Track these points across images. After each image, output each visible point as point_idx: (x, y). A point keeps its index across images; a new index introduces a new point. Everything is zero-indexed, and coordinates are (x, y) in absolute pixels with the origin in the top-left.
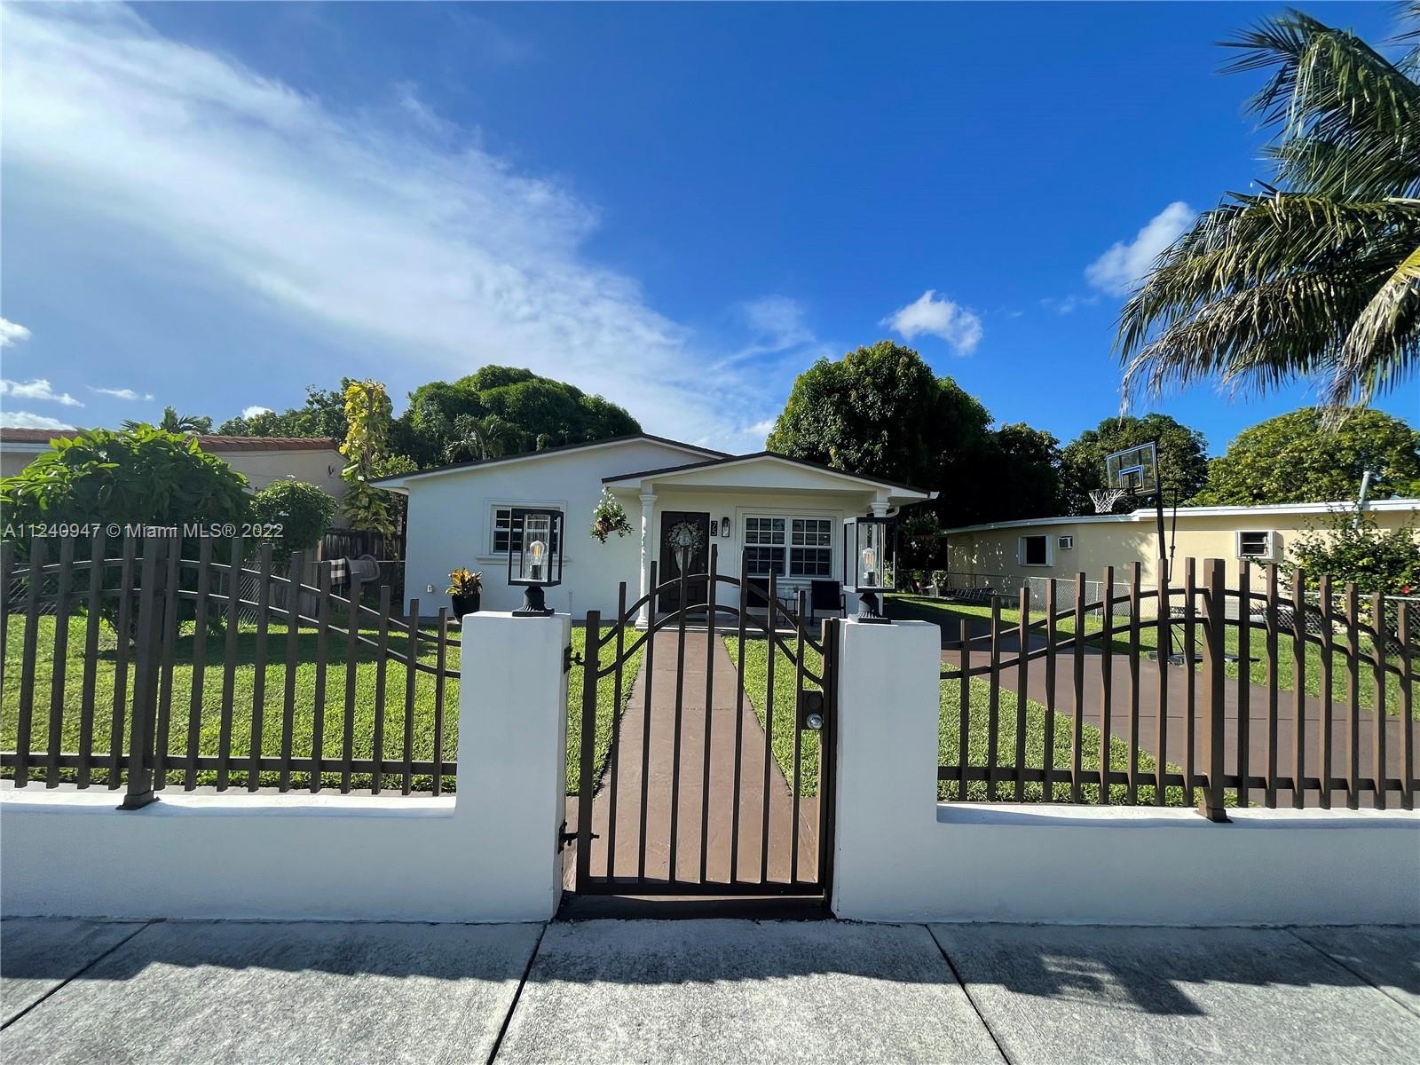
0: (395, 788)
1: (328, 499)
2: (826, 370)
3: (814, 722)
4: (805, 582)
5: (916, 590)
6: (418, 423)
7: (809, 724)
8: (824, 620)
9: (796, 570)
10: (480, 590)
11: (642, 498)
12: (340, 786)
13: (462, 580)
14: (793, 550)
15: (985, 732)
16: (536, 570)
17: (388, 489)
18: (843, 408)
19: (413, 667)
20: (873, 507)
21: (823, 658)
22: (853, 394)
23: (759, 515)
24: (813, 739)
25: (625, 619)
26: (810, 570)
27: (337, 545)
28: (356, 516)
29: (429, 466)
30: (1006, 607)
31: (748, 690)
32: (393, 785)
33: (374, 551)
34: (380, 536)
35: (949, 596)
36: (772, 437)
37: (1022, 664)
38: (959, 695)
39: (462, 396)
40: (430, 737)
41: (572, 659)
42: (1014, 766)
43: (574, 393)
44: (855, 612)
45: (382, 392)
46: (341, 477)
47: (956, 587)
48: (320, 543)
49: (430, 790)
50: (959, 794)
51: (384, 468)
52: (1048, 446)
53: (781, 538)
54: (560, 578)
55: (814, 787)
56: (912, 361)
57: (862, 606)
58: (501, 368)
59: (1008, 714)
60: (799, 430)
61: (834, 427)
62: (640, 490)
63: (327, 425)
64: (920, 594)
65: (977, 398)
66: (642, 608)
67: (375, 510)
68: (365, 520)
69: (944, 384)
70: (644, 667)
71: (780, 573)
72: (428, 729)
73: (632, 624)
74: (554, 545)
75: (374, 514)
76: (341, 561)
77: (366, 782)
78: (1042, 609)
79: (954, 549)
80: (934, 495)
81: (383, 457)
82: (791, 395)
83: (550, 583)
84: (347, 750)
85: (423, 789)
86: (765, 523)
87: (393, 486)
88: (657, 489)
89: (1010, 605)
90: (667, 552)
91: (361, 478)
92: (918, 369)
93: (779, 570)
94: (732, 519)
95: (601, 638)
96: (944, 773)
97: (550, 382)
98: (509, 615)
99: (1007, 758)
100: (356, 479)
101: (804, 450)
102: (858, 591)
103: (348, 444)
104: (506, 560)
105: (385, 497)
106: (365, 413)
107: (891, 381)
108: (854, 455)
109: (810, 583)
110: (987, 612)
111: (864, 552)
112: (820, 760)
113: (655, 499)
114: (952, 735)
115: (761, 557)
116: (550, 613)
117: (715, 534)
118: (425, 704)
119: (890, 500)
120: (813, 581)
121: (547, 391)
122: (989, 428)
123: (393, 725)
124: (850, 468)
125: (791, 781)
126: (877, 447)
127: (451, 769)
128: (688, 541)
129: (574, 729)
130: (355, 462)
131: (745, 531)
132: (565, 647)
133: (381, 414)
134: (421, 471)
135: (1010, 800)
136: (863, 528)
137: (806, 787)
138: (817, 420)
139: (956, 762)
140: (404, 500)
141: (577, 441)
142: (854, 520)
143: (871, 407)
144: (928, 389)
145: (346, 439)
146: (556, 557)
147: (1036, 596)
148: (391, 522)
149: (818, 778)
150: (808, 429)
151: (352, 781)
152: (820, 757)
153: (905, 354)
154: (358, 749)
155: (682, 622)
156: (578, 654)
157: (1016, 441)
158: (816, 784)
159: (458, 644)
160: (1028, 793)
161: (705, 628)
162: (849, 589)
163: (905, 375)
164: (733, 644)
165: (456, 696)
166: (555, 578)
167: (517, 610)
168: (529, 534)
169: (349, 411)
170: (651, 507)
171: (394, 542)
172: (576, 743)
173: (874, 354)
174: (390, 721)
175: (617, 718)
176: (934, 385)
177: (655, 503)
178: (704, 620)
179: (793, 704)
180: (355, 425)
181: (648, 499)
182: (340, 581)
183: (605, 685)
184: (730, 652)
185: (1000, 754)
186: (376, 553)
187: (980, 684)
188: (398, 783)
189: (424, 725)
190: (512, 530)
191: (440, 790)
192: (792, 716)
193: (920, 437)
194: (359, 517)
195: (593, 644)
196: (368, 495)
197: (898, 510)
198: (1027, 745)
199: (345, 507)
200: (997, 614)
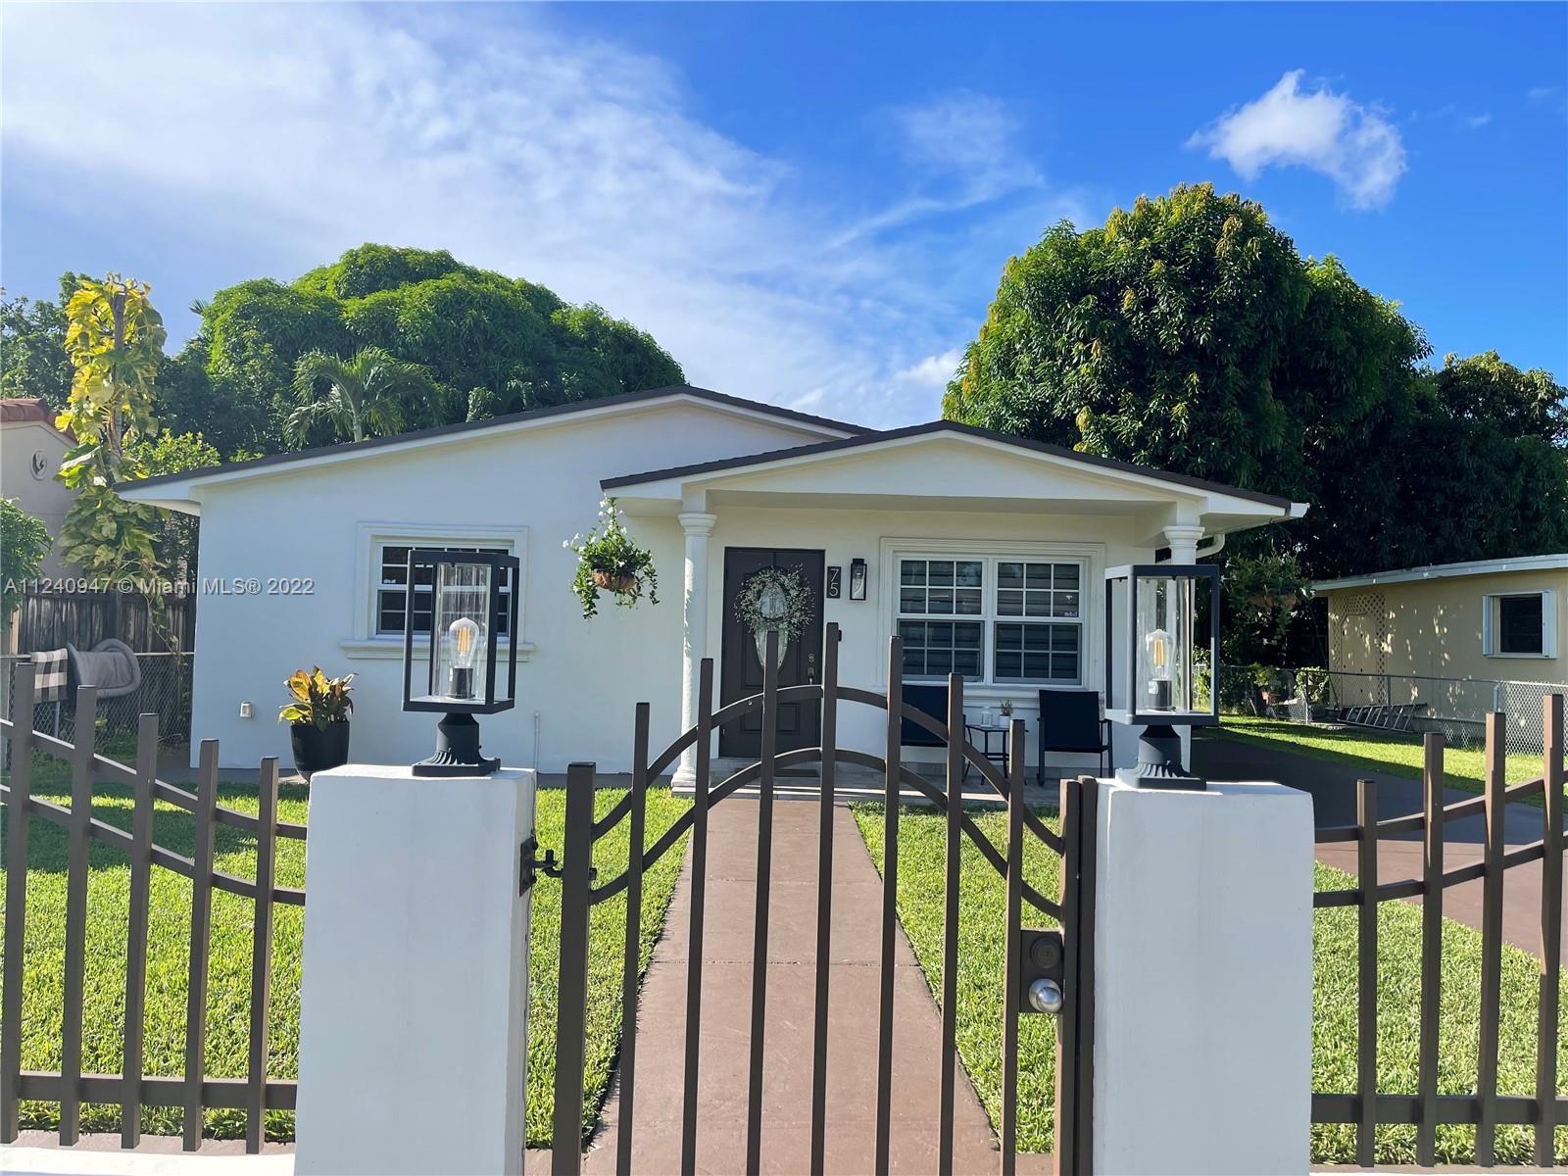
0: (169, 1131)
1: (30, 526)
2: (1067, 247)
3: (1045, 997)
4: (1024, 694)
5: (1262, 709)
6: (219, 365)
7: (1033, 1001)
8: (1064, 783)
9: (1005, 668)
10: (348, 713)
11: (685, 519)
12: (57, 1126)
13: (313, 691)
14: (1000, 627)
15: (1414, 1016)
16: (462, 678)
17: (158, 505)
18: (1105, 322)
19: (206, 883)
20: (1168, 535)
21: (1063, 862)
22: (1128, 298)
23: (928, 553)
24: (1043, 1029)
25: (650, 774)
26: (1036, 670)
27: (51, 621)
28: (91, 558)
29: (240, 457)
30: (1456, 744)
31: (907, 921)
32: (167, 1127)
33: (127, 631)
34: (140, 601)
35: (1333, 721)
36: (957, 389)
37: (1491, 872)
38: (1356, 936)
39: (309, 309)
40: (241, 1025)
41: (537, 865)
42: (1474, 1091)
43: (544, 301)
44: (1131, 764)
45: (144, 301)
46: (59, 478)
47: (1346, 703)
48: (16, 617)
49: (242, 1136)
50: (1359, 1148)
51: (148, 460)
52: (1545, 404)
53: (975, 604)
54: (511, 692)
55: (1047, 1131)
56: (1251, 227)
57: (1145, 752)
58: (388, 249)
59: (1462, 977)
60: (1012, 375)
61: (1086, 367)
62: (681, 503)
63: (31, 370)
64: (1270, 717)
65: (1393, 302)
66: (684, 754)
67: (129, 548)
68: (108, 568)
69: (1317, 272)
70: (688, 873)
71: (973, 674)
72: (238, 1007)
73: (667, 782)
74: (503, 618)
75: (127, 556)
76: (58, 655)
77: (112, 1119)
78: (1534, 748)
79: (1342, 621)
80: (1299, 510)
81: (148, 437)
82: (994, 300)
83: (491, 707)
84: (70, 1054)
85: (228, 1136)
86: (941, 571)
87: (168, 497)
88: (715, 502)
89: (1466, 742)
90: (737, 631)
91: (99, 481)
92: (1263, 244)
93: (973, 669)
94: (871, 562)
95: (597, 820)
96: (1325, 1108)
97: (490, 278)
98: (405, 772)
99: (1460, 1073)
100: (90, 484)
101: (1021, 414)
102: (1137, 720)
103: (74, 410)
104: (400, 650)
105: (154, 519)
106: (109, 344)
107: (1206, 269)
108: (1127, 425)
109: (1036, 695)
110: (1413, 756)
111: (1149, 639)
112: (1058, 1074)
113: (711, 523)
114: (1342, 1022)
115: (935, 640)
116: (490, 768)
117: (835, 594)
118: (230, 955)
119: (1206, 520)
120: (1042, 692)
121: (484, 296)
122: (1418, 365)
123: (166, 998)
124: (1121, 455)
125: (998, 1117)
126: (1179, 409)
127: (285, 1097)
128: (781, 609)
129: (544, 1006)
130: (88, 448)
131: (899, 587)
132: (522, 840)
133: (141, 346)
134: (227, 466)
135: (1466, 1161)
136: (1148, 588)
137: (1031, 1131)
138: (1050, 353)
139: (1348, 1083)
140: (192, 527)
141: (549, 401)
142: (1126, 571)
143: (1163, 322)
144: (1286, 284)
145: (70, 399)
146: (503, 643)
147: (1522, 723)
148: (165, 573)
149: (1055, 1112)
150: (1031, 373)
151: (83, 1116)
152: (1058, 1066)
153: (1235, 211)
154: (94, 1049)
155: (766, 779)
156: (550, 854)
157: (1479, 392)
158: (1051, 1125)
159: (299, 833)
160: (1503, 1146)
161: (816, 791)
162: (1118, 716)
163: (1235, 256)
164: (875, 826)
165: (298, 937)
166: (501, 694)
167: (424, 763)
168: (447, 596)
169: (75, 342)
170: (705, 539)
171: (170, 614)
172: (544, 1033)
173: (1169, 212)
174: (160, 991)
175: (633, 982)
176: (1297, 274)
177: (712, 532)
178: (814, 774)
179: (1002, 951)
180: (87, 370)
181: (697, 522)
182: (54, 696)
183: (607, 918)
184: (869, 841)
185: (1445, 1062)
186: (131, 636)
187: (1402, 917)
188: (176, 1123)
189: (231, 998)
190: (411, 588)
191: (262, 1137)
192: (999, 978)
193: (1268, 386)
194: (97, 562)
195: (582, 830)
196: (115, 517)
197: (1221, 542)
198: (1503, 1042)
199: (65, 542)
200: (1435, 760)
